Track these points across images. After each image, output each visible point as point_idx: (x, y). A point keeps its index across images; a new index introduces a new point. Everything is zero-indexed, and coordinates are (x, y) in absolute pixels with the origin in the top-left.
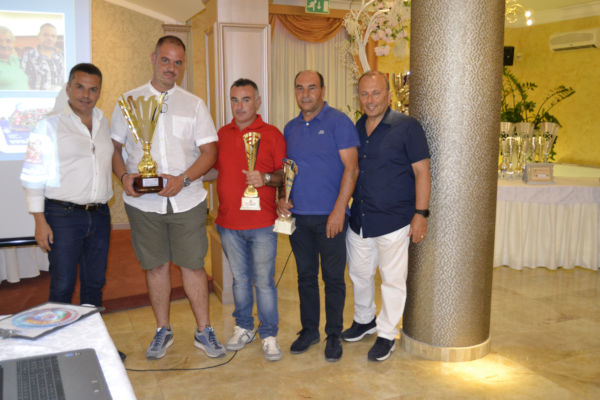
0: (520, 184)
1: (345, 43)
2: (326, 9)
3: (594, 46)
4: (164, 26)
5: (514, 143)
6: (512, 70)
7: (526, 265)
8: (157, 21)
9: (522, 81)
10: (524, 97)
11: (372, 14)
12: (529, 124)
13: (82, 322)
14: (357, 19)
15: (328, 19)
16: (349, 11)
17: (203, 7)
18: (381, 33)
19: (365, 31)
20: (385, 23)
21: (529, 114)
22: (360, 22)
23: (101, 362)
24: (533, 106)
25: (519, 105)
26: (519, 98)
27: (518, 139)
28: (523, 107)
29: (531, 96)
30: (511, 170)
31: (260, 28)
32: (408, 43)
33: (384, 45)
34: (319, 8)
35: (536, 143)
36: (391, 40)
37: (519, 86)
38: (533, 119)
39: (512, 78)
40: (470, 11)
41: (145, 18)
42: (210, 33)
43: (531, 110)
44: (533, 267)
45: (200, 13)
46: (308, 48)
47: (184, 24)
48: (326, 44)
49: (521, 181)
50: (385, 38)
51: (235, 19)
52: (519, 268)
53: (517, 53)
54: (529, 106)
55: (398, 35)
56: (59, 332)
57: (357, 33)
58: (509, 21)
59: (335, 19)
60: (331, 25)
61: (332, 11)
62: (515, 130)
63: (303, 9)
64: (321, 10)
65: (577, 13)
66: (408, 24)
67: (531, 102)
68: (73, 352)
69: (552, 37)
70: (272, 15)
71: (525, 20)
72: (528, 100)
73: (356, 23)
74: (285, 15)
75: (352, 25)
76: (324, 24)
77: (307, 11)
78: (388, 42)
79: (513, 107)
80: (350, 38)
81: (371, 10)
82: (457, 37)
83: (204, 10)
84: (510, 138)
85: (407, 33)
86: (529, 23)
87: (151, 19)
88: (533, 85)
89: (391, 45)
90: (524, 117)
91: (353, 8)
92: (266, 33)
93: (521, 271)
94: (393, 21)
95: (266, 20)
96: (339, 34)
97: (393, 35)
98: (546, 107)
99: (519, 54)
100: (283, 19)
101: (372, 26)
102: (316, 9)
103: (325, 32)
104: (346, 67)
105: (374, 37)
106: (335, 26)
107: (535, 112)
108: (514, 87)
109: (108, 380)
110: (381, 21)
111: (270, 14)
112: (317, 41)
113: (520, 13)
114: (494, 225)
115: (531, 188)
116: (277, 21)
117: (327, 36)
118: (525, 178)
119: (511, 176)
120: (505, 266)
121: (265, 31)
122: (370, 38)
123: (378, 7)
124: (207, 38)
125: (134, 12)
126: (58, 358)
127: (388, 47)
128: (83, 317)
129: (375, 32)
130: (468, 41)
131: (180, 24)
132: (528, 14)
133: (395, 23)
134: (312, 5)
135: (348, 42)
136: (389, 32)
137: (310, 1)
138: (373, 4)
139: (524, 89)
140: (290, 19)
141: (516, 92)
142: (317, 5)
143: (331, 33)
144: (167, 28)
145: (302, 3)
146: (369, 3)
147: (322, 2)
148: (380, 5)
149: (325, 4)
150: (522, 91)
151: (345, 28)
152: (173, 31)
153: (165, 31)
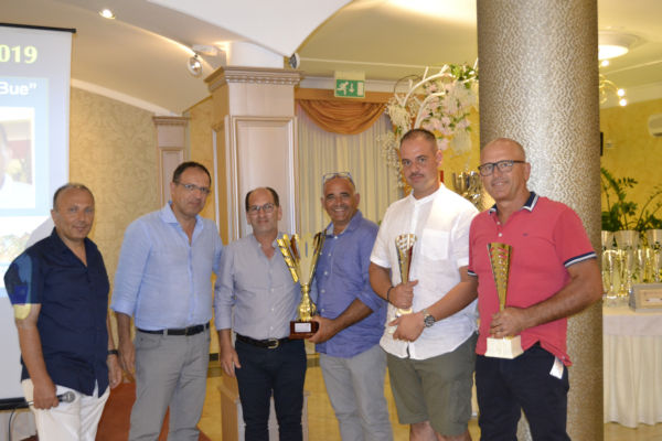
0: (627, 312)
1: (389, 135)
2: (360, 92)
4: (154, 118)
5: (614, 257)
6: (604, 161)
7: (641, 420)
8: (145, 113)
9: (617, 176)
10: (621, 197)
11: (422, 97)
12: (631, 232)
14: (404, 105)
15: (364, 104)
16: (392, 95)
18: (432, 120)
19: (414, 119)
20: (439, 108)
21: (630, 219)
22: (407, 108)
24: (634, 208)
25: (615, 207)
26: (615, 199)
27: (619, 252)
28: (620, 210)
29: (630, 195)
30: (613, 294)
31: (283, 121)
33: (442, 138)
34: (352, 90)
35: (644, 256)
36: (449, 131)
37: (614, 184)
38: (635, 225)
39: (605, 173)
40: (555, 96)
41: (130, 108)
42: (219, 128)
43: (632, 214)
44: (652, 423)
45: (202, 101)
46: (338, 140)
47: (180, 115)
48: (361, 136)
49: (627, 307)
50: (442, 129)
51: (252, 111)
52: (633, 425)
53: (607, 140)
54: (629, 209)
55: (458, 125)
57: (405, 123)
58: (603, 101)
59: (373, 104)
60: (368, 112)
61: (367, 93)
62: (614, 240)
63: (332, 91)
64: (355, 93)
67: (631, 203)
69: (651, 118)
70: (298, 101)
71: (617, 99)
72: (627, 200)
73: (404, 112)
74: (308, 101)
75: (399, 115)
76: (359, 110)
77: (336, 95)
78: (446, 134)
79: (607, 210)
80: (396, 130)
81: (421, 92)
82: (541, 129)
83: (211, 97)
84: (609, 251)
85: (469, 121)
86: (623, 103)
87: (138, 110)
88: (631, 181)
89: (449, 138)
90: (623, 223)
91: (398, 90)
92: (292, 127)
93: (636, 429)
94: (450, 107)
95: (292, 114)
96: (378, 123)
97: (451, 125)
98: (651, 209)
99: (609, 142)
100: (305, 105)
101: (423, 113)
102: (348, 93)
103: (360, 121)
104: (387, 166)
106: (373, 113)
107: (637, 216)
108: (607, 183)
110: (437, 105)
111: (295, 100)
112: (350, 132)
113: (611, 90)
114: (601, 371)
115: (640, 316)
116: (298, 108)
117: (363, 125)
118: (632, 304)
119: (614, 302)
120: (614, 423)
121: (290, 125)
123: (429, 90)
124: (215, 135)
125: (118, 102)
127: (446, 141)
129: (427, 121)
130: (556, 134)
131: (175, 115)
132: (621, 92)
133: (454, 109)
134: (343, 87)
135: (393, 134)
136: (447, 120)
137: (339, 82)
138: (424, 87)
139: (622, 186)
140: (314, 106)
141: (611, 191)
142: (348, 87)
143: (367, 121)
144: (159, 121)
145: (329, 85)
146: (418, 85)
147: (355, 83)
148: (433, 87)
149: (360, 86)
150: (617, 189)
151: (388, 117)
152: (167, 124)
153: (156, 124)
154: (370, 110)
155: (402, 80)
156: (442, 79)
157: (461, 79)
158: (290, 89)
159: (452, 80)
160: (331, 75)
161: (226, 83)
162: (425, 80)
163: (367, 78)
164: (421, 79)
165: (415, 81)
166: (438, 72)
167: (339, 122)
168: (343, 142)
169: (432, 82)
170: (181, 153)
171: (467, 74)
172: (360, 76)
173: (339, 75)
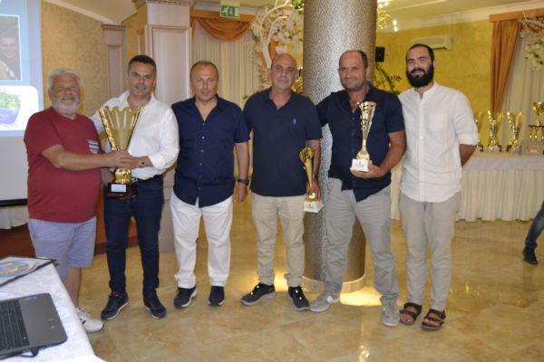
1: (252, 42)
2: (236, 14)
3: (445, 48)
4: (103, 25)
6: (383, 65)
8: (97, 21)
9: (390, 74)
10: (392, 87)
11: (273, 19)
13: (38, 272)
14: (261, 23)
15: (239, 22)
16: (255, 17)
17: (135, 11)
18: (280, 34)
19: (268, 33)
20: (284, 27)
22: (264, 26)
23: (56, 304)
29: (398, 86)
31: (182, 30)
32: (301, 43)
33: (283, 45)
34: (231, 13)
36: (288, 41)
37: (388, 79)
39: (383, 72)
41: (87, 18)
42: (142, 33)
45: (133, 16)
46: (222, 44)
47: (120, 24)
48: (237, 43)
50: (284, 39)
51: (162, 22)
53: (387, 52)
55: (295, 37)
56: (20, 280)
57: (261, 36)
58: (380, 28)
59: (244, 23)
60: (241, 27)
61: (241, 15)
63: (218, 13)
64: (233, 15)
65: (432, 22)
66: (302, 28)
67: (397, 91)
68: (32, 296)
70: (192, 18)
71: (393, 26)
72: (395, 89)
73: (262, 27)
74: (203, 19)
75: (257, 28)
76: (235, 26)
77: (221, 15)
78: (287, 43)
80: (256, 39)
81: (273, 16)
83: (137, 14)
85: (301, 35)
86: (396, 29)
87: (91, 20)
88: (399, 78)
89: (289, 45)
91: (259, 13)
92: (188, 34)
94: (290, 26)
95: (188, 25)
96: (247, 35)
97: (290, 37)
100: (201, 21)
101: (273, 29)
102: (229, 14)
103: (236, 33)
104: (253, 63)
105: (275, 38)
106: (244, 28)
108: (385, 79)
109: (61, 318)
110: (281, 25)
111: (191, 17)
112: (230, 39)
113: (389, 21)
116: (197, 25)
117: (237, 36)
121: (187, 32)
122: (272, 39)
123: (278, 14)
124: (139, 37)
125: (77, 13)
126: (20, 302)
127: (286, 47)
128: (40, 267)
129: (276, 34)
131: (116, 24)
132: (395, 23)
133: (292, 28)
134: (226, 10)
135: (254, 42)
136: (287, 34)
137: (224, 7)
138: (275, 12)
139: (392, 81)
140: (207, 22)
141: (387, 83)
142: (229, 10)
143: (241, 33)
144: (105, 27)
145: (217, 9)
146: (270, 11)
147: (233, 8)
148: (280, 13)
149: (236, 10)
150: (390, 82)
151: (252, 31)
152: (111, 29)
153: (104, 29)
154: (242, 26)
155: (261, 8)
156: (286, 8)
157: (297, 8)
158: (187, 9)
159: (291, 9)
160: (219, 3)
161: (145, 3)
162: (275, 8)
163: (241, 5)
164: (273, 7)
165: (270, 8)
166: (284, 3)
167: (222, 33)
168: (225, 46)
169: (280, 9)
170: (120, 49)
171: (300, 5)
172: (237, 4)
173: (223, 3)
